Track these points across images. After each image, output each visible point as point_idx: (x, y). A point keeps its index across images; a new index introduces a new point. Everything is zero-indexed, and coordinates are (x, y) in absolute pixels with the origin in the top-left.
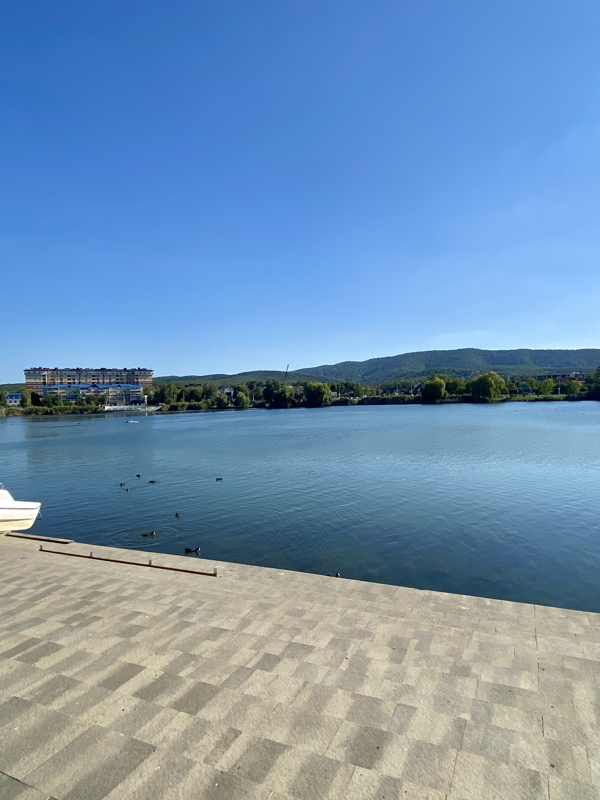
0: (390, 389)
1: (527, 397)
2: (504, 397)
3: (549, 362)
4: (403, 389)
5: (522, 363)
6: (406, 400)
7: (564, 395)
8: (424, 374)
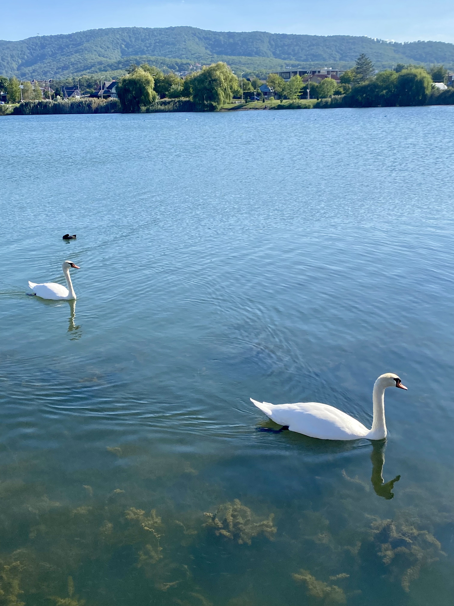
0: (67, 88)
1: (267, 103)
2: (237, 103)
3: (292, 53)
4: (88, 90)
5: (258, 53)
6: (94, 106)
7: (315, 101)
8: (121, 66)
